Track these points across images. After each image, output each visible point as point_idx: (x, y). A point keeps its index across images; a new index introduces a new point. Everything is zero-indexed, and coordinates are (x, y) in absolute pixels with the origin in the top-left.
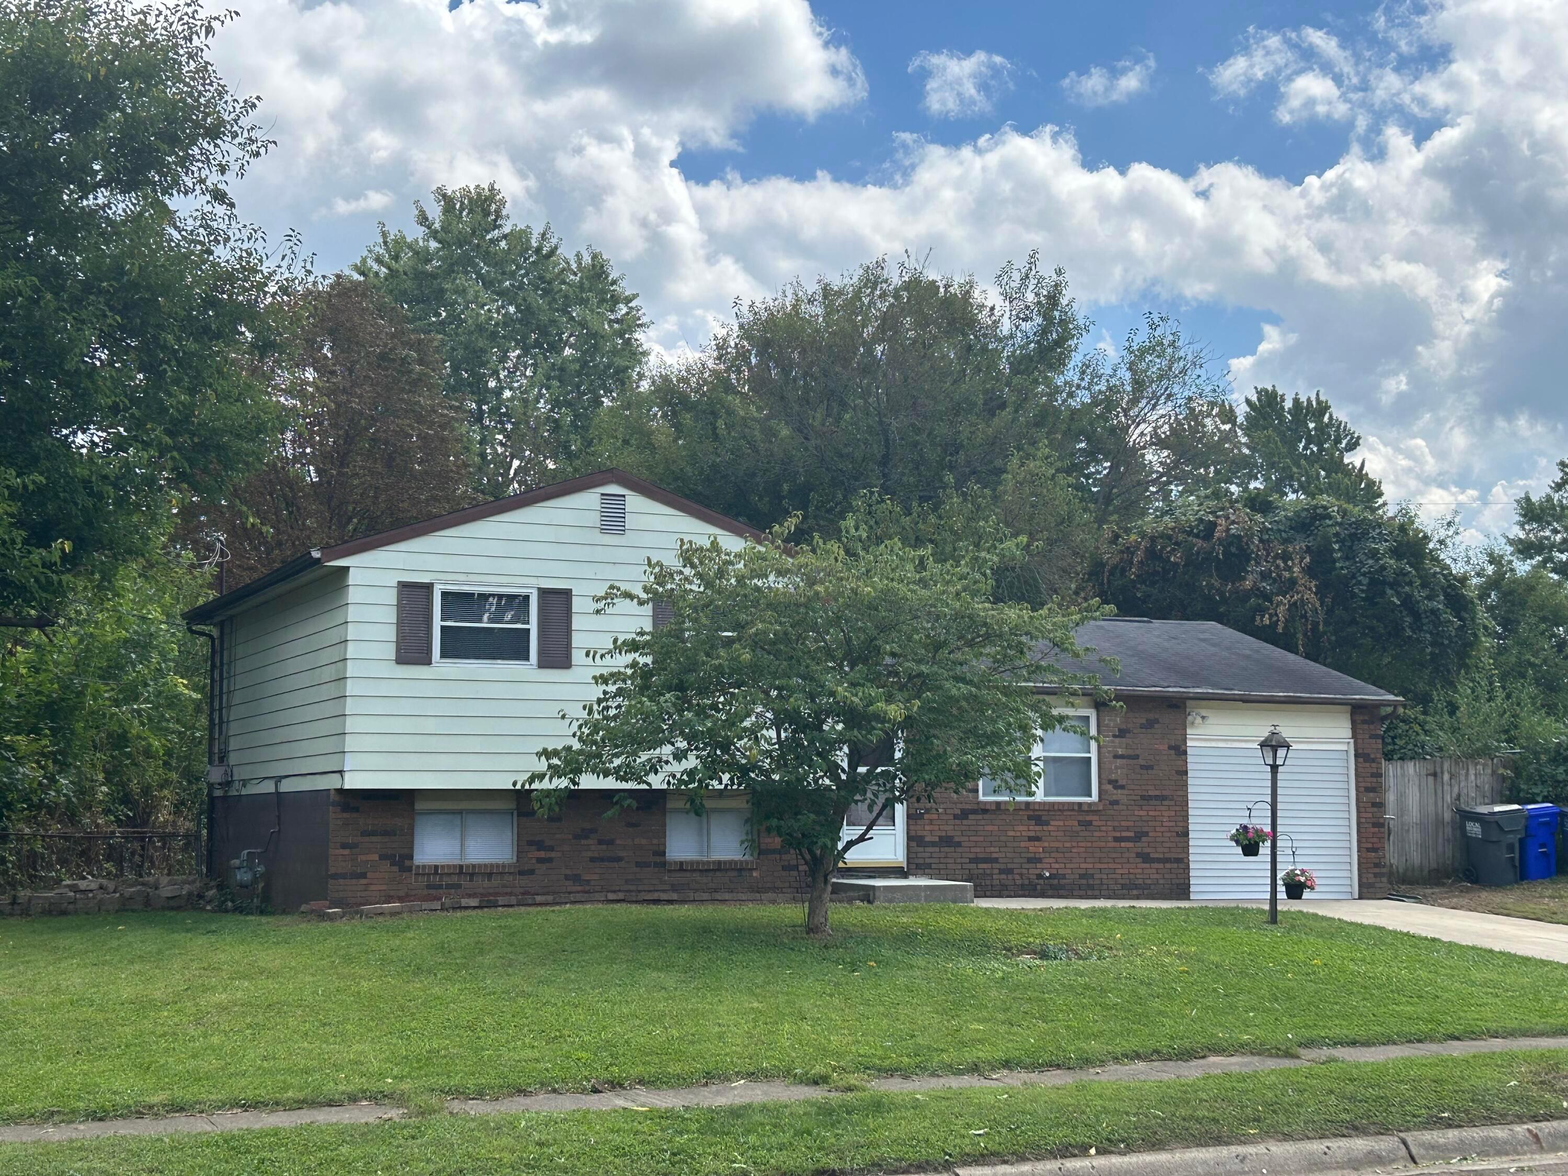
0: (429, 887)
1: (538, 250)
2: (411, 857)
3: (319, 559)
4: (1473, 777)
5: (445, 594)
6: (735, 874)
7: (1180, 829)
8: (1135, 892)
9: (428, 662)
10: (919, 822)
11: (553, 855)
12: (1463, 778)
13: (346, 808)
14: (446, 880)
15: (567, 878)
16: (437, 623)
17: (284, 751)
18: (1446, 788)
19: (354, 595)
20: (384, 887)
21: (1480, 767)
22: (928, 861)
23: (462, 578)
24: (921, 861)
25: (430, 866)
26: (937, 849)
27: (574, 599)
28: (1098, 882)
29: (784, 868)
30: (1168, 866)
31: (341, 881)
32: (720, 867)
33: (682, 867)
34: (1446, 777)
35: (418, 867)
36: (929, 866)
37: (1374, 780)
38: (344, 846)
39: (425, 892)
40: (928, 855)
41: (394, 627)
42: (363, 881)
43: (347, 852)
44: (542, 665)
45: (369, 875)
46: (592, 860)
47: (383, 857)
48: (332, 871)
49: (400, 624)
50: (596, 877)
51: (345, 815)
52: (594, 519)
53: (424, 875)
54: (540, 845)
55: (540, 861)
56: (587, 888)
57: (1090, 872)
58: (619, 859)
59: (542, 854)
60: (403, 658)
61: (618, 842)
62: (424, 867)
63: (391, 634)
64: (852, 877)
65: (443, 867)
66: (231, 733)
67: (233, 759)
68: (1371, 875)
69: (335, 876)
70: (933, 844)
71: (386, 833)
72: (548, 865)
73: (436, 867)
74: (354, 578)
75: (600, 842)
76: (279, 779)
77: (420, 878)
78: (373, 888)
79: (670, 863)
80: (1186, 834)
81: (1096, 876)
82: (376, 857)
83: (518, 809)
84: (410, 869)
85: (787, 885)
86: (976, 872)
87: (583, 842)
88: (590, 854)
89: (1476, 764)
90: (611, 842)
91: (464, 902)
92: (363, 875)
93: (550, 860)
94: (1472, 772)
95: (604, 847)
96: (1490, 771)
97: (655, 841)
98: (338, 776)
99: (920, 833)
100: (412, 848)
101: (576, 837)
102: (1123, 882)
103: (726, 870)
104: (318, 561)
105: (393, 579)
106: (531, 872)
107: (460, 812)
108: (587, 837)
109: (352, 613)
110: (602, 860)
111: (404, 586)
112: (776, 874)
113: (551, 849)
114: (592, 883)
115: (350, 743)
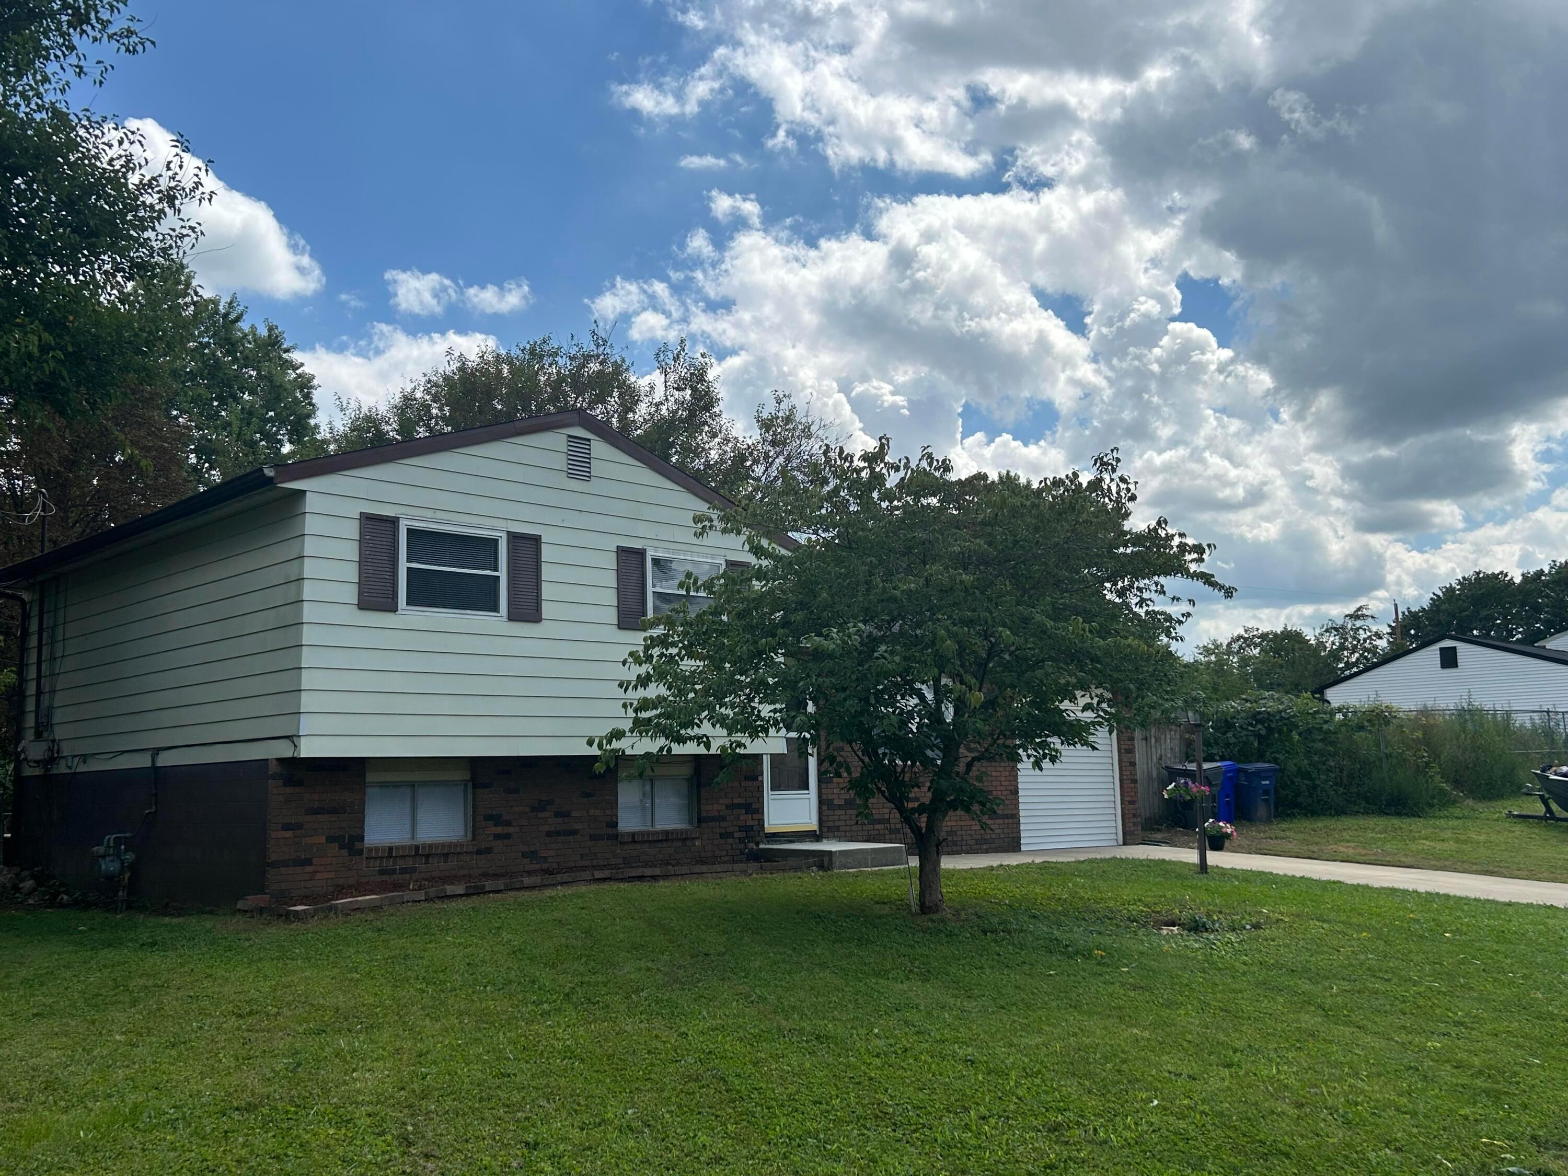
0: (382, 872)
1: (226, 316)
2: (362, 838)
3: (271, 478)
4: (1169, 741)
5: (411, 532)
6: (679, 844)
7: (1012, 788)
8: (985, 846)
9: (394, 609)
10: (830, 785)
11: (510, 830)
12: (1163, 742)
13: (289, 781)
14: (400, 864)
15: (524, 855)
16: (403, 565)
17: (169, 718)
18: (1154, 749)
19: (311, 524)
20: (332, 875)
21: (1173, 733)
22: (837, 823)
23: (429, 514)
24: (831, 824)
25: (384, 848)
26: (843, 812)
27: (544, 547)
28: (960, 838)
29: (722, 836)
30: (1006, 821)
31: (284, 870)
32: (667, 837)
33: (634, 838)
34: (1153, 740)
35: (370, 850)
36: (838, 829)
37: (1130, 743)
38: (286, 827)
39: (379, 878)
40: (836, 817)
41: (355, 566)
42: (309, 869)
43: (289, 834)
44: (512, 618)
45: (315, 861)
46: (549, 834)
47: (331, 839)
48: (273, 857)
49: (362, 563)
50: (553, 853)
51: (289, 790)
52: (561, 462)
53: (375, 858)
54: (497, 820)
55: (497, 837)
56: (545, 866)
57: (954, 829)
58: (574, 832)
59: (499, 830)
60: (364, 604)
61: (574, 814)
62: (377, 849)
63: (351, 573)
64: (776, 842)
65: (397, 848)
66: (55, 705)
67: (59, 733)
68: (1131, 824)
69: (274, 865)
70: (840, 807)
71: (333, 811)
72: (506, 841)
73: (391, 849)
74: (312, 503)
75: (557, 815)
76: (156, 751)
77: (372, 863)
78: (319, 876)
79: (623, 835)
80: (1016, 792)
81: (958, 833)
82: (323, 839)
83: (472, 779)
84: (360, 852)
85: (724, 853)
86: (873, 833)
87: (540, 815)
88: (547, 828)
89: (1171, 730)
90: (566, 814)
91: (450, 889)
92: (309, 862)
93: (508, 836)
94: (1168, 737)
95: (560, 820)
96: (1178, 737)
97: (608, 812)
98: (287, 741)
99: (830, 797)
100: (362, 828)
101: (534, 809)
102: (976, 837)
103: (672, 840)
104: (271, 479)
105: (356, 509)
106: (488, 850)
107: (412, 785)
108: (544, 810)
109: (310, 547)
110: (558, 833)
111: (367, 519)
112: (716, 842)
113: (508, 823)
114: (550, 860)
115: (307, 702)
